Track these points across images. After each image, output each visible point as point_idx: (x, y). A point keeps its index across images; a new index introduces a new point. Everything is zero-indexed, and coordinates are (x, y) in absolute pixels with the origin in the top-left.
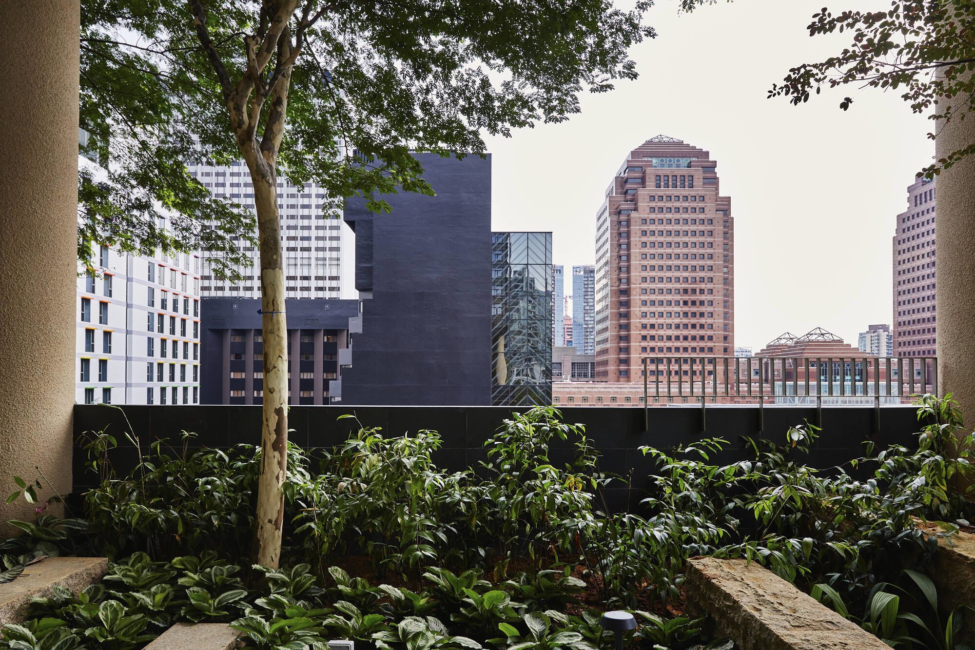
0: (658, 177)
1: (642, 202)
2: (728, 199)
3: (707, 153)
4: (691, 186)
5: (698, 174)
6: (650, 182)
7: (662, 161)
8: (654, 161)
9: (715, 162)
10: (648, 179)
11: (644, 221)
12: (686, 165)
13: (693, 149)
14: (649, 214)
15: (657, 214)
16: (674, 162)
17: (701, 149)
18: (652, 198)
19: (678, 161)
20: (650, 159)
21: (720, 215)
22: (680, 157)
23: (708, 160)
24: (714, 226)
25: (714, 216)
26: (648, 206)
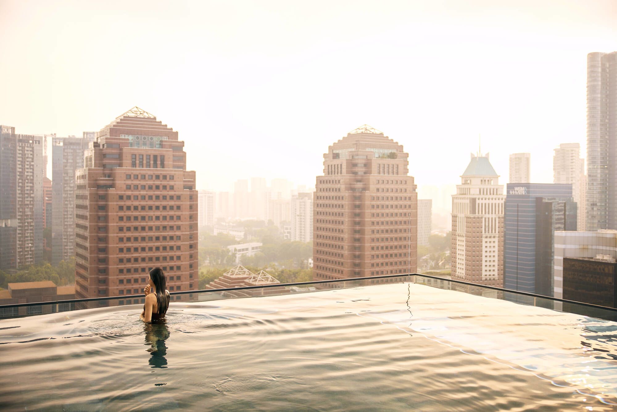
0: (134, 156)
1: (119, 180)
2: (194, 173)
3: (176, 134)
4: (163, 165)
5: (169, 153)
6: (127, 160)
7: (138, 138)
8: (130, 138)
9: (183, 142)
10: (124, 158)
11: (121, 197)
12: (159, 142)
13: (164, 129)
14: (125, 191)
15: (132, 191)
16: (148, 140)
17: (172, 129)
18: (129, 177)
19: (152, 139)
20: (127, 137)
21: (187, 192)
22: (153, 136)
23: (177, 140)
24: (182, 202)
25: (182, 193)
26: (125, 184)
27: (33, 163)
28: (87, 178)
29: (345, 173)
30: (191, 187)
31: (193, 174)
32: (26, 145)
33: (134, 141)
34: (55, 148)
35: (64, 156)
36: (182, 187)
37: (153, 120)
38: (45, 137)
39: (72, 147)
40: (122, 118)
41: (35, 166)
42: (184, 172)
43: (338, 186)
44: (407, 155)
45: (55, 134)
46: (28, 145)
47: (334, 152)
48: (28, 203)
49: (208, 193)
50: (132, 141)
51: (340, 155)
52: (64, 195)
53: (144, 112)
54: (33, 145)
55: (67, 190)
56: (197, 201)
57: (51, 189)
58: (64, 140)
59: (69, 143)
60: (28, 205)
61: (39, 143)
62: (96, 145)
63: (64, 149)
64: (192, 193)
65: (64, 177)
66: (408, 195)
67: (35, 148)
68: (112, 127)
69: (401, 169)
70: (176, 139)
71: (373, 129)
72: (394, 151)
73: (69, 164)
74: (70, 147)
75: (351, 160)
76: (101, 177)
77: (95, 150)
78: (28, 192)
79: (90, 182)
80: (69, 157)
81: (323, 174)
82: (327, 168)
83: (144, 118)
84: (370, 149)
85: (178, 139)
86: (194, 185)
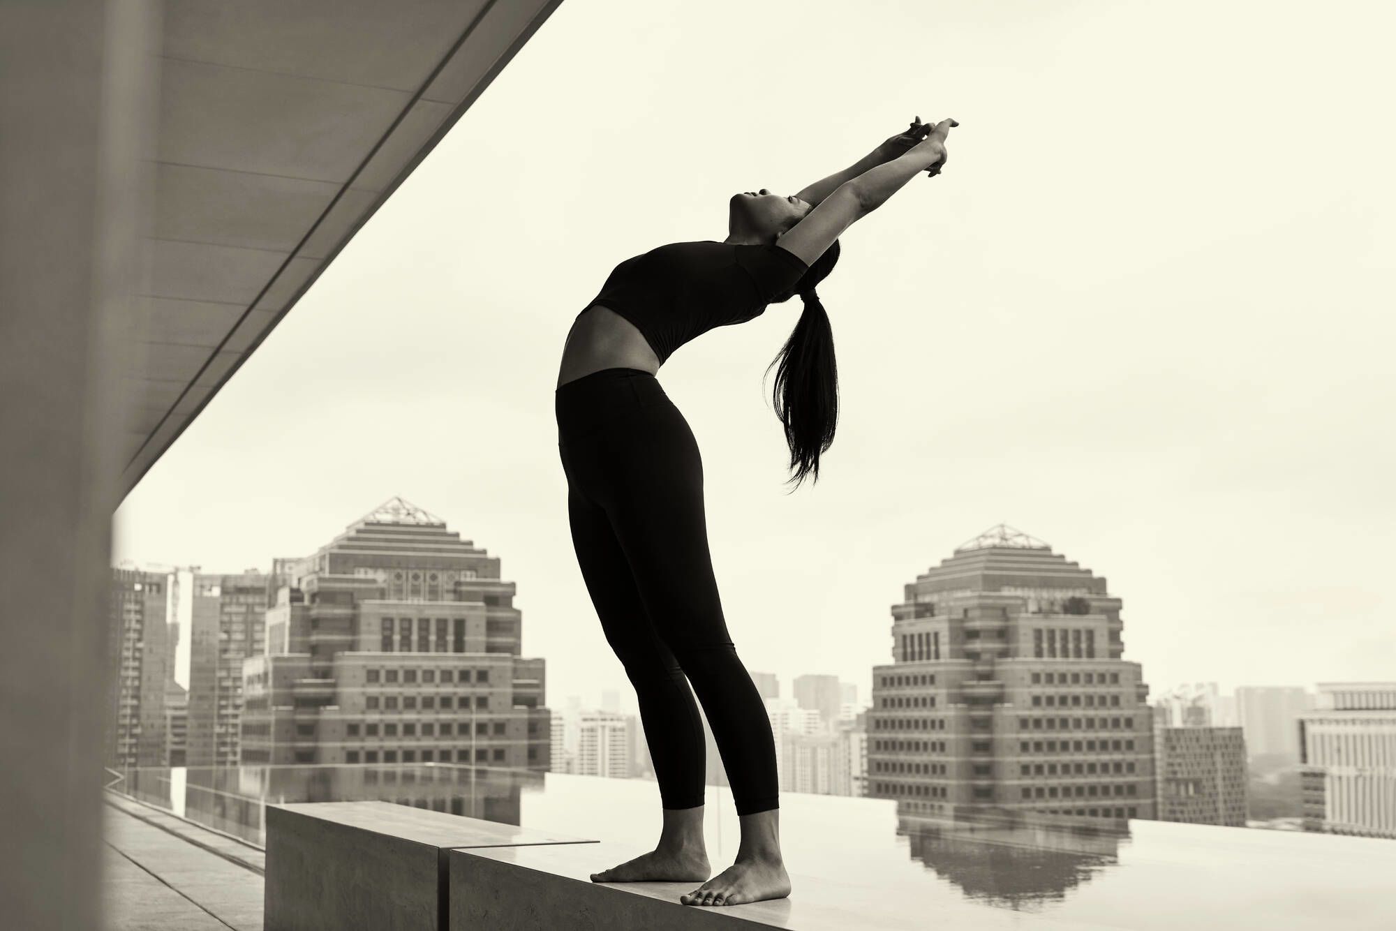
0: (388, 624)
1: (348, 685)
2: (541, 662)
3: (496, 563)
4: (459, 646)
5: (476, 614)
6: (370, 632)
7: (399, 576)
8: (380, 577)
9: (513, 585)
10: (363, 627)
11: (353, 729)
12: (451, 586)
13: (466, 551)
14: (363, 713)
15: (382, 713)
16: (425, 580)
17: (484, 552)
18: (373, 676)
19: (434, 577)
20: (371, 575)
21: (522, 713)
22: (437, 569)
23: (496, 580)
24: (509, 738)
25: (508, 716)
26: (363, 694)
27: (140, 645)
28: (270, 682)
29: (947, 655)
30: (533, 701)
31: (538, 668)
32: (127, 597)
33: (389, 585)
34: (199, 604)
35: (222, 623)
36: (510, 701)
37: (437, 531)
38: (175, 574)
39: (242, 599)
40: (362, 526)
41: (146, 651)
42: (515, 661)
43: (928, 691)
44: (1116, 605)
45: (199, 568)
46: (130, 595)
47: (921, 600)
48: (126, 750)
49: (612, 720)
50: (384, 585)
51: (936, 607)
52: (217, 730)
53: (416, 510)
54: (142, 596)
55: (226, 716)
56: (548, 736)
57: (184, 713)
58: (224, 580)
59: (235, 589)
60: (123, 755)
61: (159, 591)
62: (296, 596)
63: (223, 605)
64: (535, 716)
65: (221, 679)
66: (1124, 712)
67: (148, 604)
68: (336, 551)
69: (1101, 643)
70: (493, 577)
71: (1020, 535)
72: (1078, 594)
73: (233, 646)
74: (238, 599)
75: (962, 621)
76: (305, 678)
77: (293, 608)
78: (127, 721)
79: (278, 691)
80: (235, 627)
81: (890, 661)
82: (901, 643)
83: (418, 525)
84: (1013, 589)
85: (499, 577)
86: (542, 696)
